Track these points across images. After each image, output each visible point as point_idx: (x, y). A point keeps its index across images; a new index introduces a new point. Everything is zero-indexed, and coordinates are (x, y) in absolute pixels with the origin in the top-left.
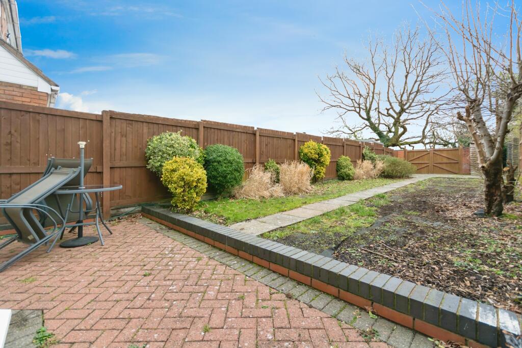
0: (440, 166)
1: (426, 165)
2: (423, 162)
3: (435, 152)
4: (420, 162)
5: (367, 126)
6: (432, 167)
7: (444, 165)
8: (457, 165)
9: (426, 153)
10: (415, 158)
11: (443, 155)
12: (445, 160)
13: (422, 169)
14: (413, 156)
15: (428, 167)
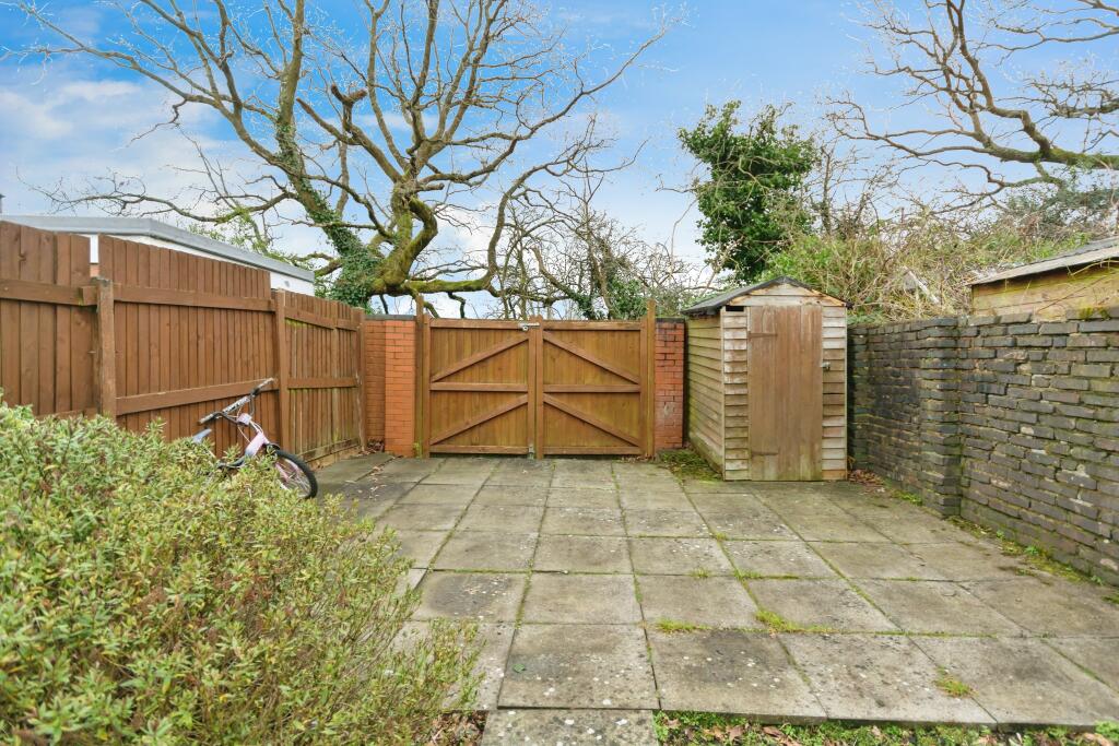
0: (573, 406)
1: (513, 402)
2: (500, 387)
3: (550, 337)
4: (490, 385)
5: (286, 195)
6: (540, 409)
7: (588, 401)
8: (634, 400)
9: (513, 339)
10: (467, 362)
11: (581, 353)
12: (592, 382)
13: (497, 424)
14: (459, 354)
15: (522, 412)
